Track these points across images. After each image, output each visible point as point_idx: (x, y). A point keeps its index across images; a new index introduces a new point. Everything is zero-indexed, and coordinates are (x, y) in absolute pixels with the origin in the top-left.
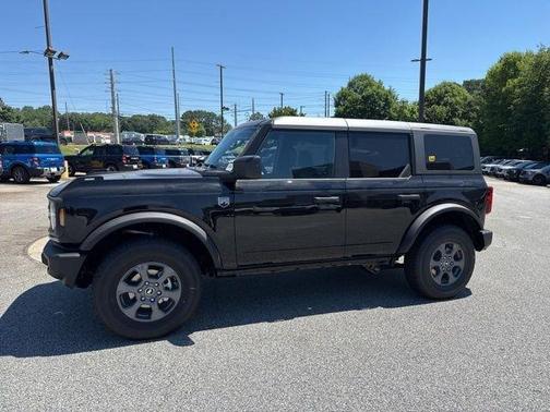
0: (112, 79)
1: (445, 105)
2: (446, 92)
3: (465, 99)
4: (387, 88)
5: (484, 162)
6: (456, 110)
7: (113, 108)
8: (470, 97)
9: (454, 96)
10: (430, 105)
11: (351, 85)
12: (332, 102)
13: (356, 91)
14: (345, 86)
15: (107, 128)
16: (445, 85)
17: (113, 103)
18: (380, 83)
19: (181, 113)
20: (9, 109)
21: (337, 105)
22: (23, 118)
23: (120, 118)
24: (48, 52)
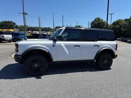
0: (39, 19)
1: (119, 25)
2: (119, 22)
3: (124, 24)
4: (104, 21)
5: (128, 39)
6: (122, 26)
7: (39, 26)
8: (126, 23)
9: (121, 23)
10: (115, 25)
11: (95, 20)
13: (96, 21)
14: (94, 20)
15: (38, 30)
16: (119, 20)
17: (39, 24)
18: (102, 20)
19: (55, 27)
20: (17, 26)
21: (91, 25)
22: (20, 28)
23: (41, 28)
24: (23, 13)
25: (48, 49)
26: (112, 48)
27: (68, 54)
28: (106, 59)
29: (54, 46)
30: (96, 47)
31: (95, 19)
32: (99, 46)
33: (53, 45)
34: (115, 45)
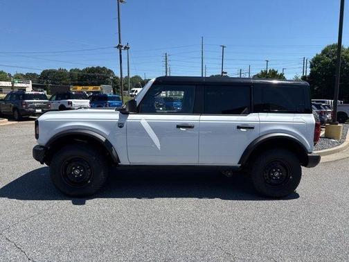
0: (166, 59)
11: (324, 52)
12: (309, 65)
13: (328, 56)
14: (320, 53)
20: (117, 78)
24: (119, 47)
25: (106, 133)
26: (297, 133)
27: (159, 148)
28: (279, 166)
29: (121, 127)
30: (245, 130)
31: (323, 48)
32: (253, 128)
33: (119, 124)
34: (311, 125)
